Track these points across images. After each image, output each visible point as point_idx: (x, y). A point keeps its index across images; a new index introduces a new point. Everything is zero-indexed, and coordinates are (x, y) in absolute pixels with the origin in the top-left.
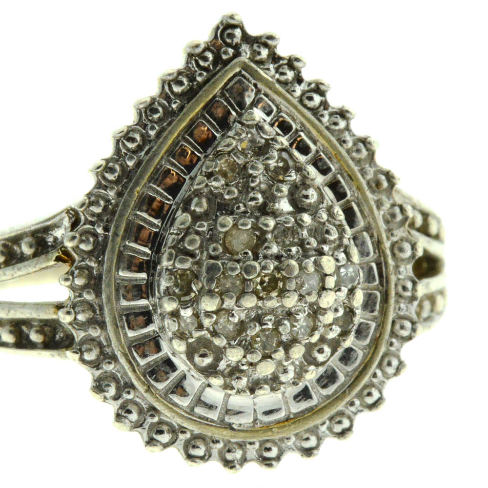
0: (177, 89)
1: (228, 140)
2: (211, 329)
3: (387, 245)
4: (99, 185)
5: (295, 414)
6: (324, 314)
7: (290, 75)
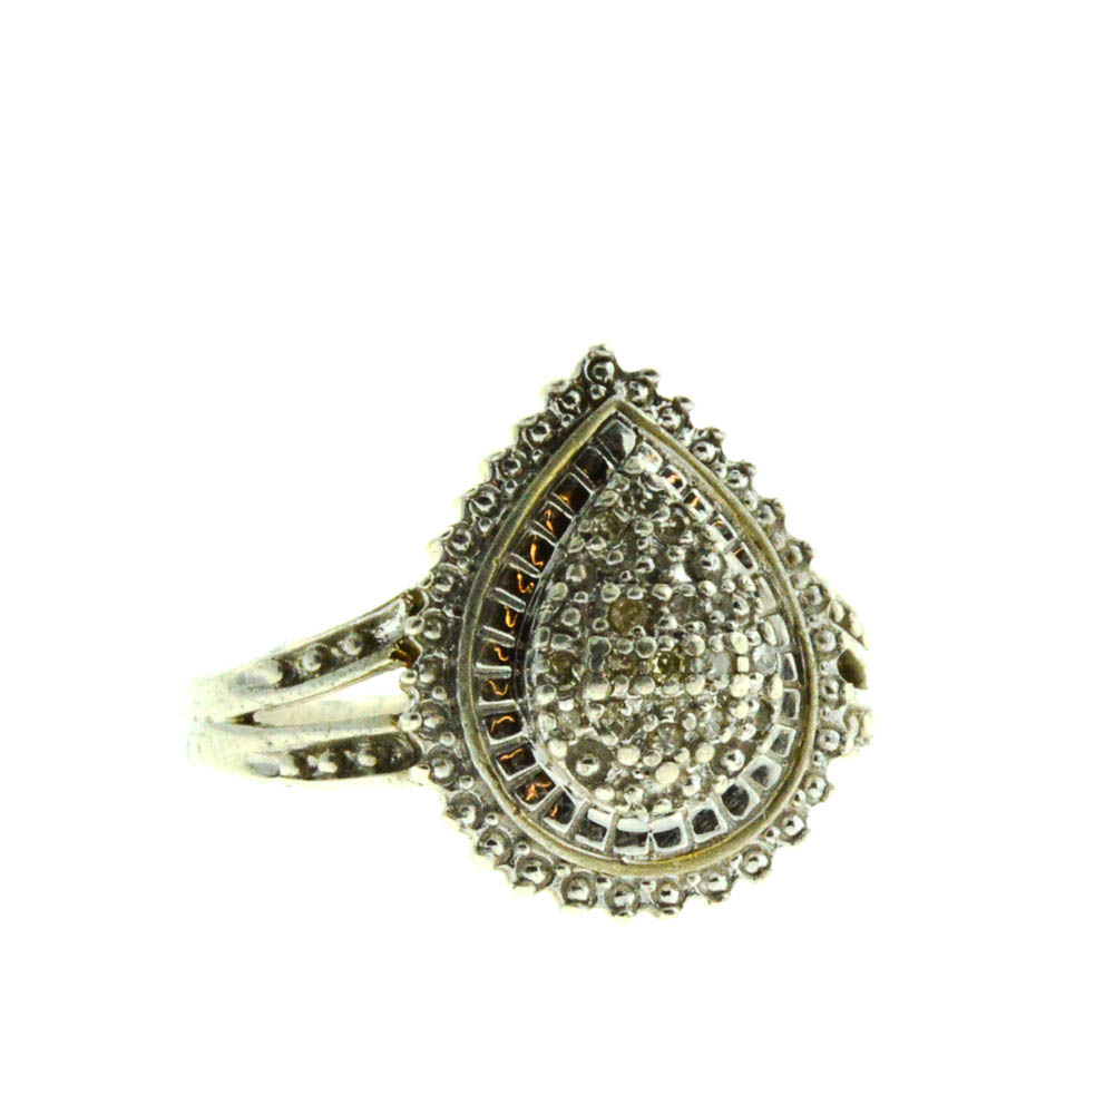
0: (538, 438)
1: (607, 493)
2: (598, 726)
3: (806, 631)
4: (446, 558)
5: (699, 844)
6: (735, 707)
7: (676, 420)
